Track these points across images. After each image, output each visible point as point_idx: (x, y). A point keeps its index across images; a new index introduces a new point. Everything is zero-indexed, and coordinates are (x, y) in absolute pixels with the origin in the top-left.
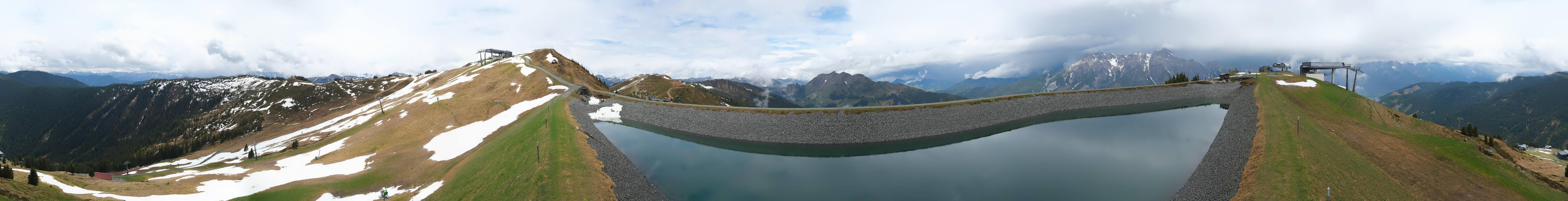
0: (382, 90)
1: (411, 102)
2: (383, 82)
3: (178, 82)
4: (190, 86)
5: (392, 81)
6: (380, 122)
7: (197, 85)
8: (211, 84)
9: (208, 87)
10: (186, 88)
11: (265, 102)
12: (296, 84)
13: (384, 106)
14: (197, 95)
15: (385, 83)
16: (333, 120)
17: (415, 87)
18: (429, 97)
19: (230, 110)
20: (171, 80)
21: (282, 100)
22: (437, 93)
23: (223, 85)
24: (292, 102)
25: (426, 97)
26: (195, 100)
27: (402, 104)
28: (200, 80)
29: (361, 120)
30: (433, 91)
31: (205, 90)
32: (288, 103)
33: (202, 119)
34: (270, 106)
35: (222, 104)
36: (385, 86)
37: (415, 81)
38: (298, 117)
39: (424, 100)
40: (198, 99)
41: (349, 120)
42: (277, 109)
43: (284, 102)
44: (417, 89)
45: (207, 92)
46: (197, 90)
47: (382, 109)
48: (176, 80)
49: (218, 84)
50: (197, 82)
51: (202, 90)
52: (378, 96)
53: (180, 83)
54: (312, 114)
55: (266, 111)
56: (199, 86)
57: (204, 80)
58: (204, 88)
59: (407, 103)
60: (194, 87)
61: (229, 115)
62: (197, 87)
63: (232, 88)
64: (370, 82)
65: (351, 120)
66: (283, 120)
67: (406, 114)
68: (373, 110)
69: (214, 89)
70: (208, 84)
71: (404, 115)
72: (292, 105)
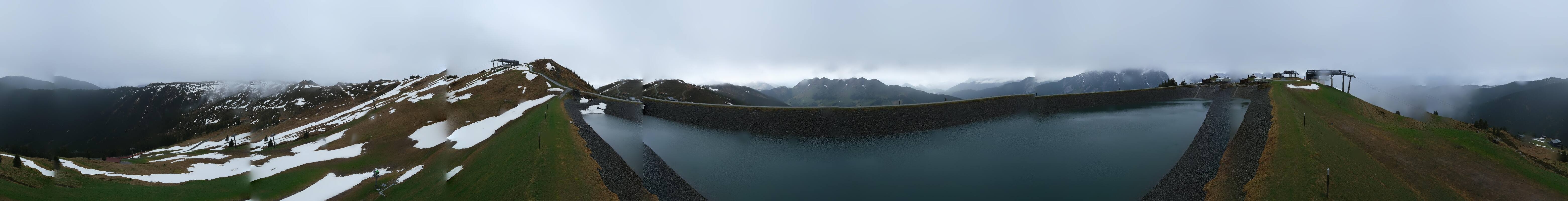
0: (375, 91)
1: (398, 101)
2: (376, 85)
3: (173, 86)
4: (182, 88)
5: (383, 84)
6: (373, 117)
7: (187, 88)
8: (199, 87)
9: (197, 89)
10: (179, 90)
11: (281, 101)
12: (307, 87)
13: (377, 104)
14: (187, 95)
15: (378, 86)
16: (336, 115)
17: (401, 90)
18: (413, 97)
19: (214, 108)
20: (167, 84)
21: (295, 100)
22: (419, 94)
23: (209, 88)
24: (303, 102)
25: (411, 97)
26: (186, 99)
27: (391, 102)
28: (190, 84)
29: (359, 115)
30: (415, 92)
31: (194, 92)
32: (301, 102)
33: (191, 115)
34: (285, 105)
35: (208, 103)
36: (378, 88)
37: (401, 84)
38: (309, 113)
39: (410, 100)
40: (188, 99)
41: (349, 115)
42: (292, 106)
43: (297, 101)
44: (403, 91)
45: (196, 93)
46: (187, 92)
47: (375, 107)
48: (171, 84)
49: (205, 87)
50: (188, 85)
51: (192, 91)
52: (372, 96)
53: (174, 87)
54: (319, 110)
55: (283, 109)
56: (189, 88)
57: (194, 83)
58: (193, 90)
59: (396, 102)
60: (185, 89)
61: (213, 111)
62: (187, 89)
63: (216, 90)
64: (365, 85)
65: (350, 115)
66: (296, 116)
67: (394, 111)
68: (368, 108)
69: (201, 91)
70: (196, 87)
71: (392, 111)
72: (303, 103)
